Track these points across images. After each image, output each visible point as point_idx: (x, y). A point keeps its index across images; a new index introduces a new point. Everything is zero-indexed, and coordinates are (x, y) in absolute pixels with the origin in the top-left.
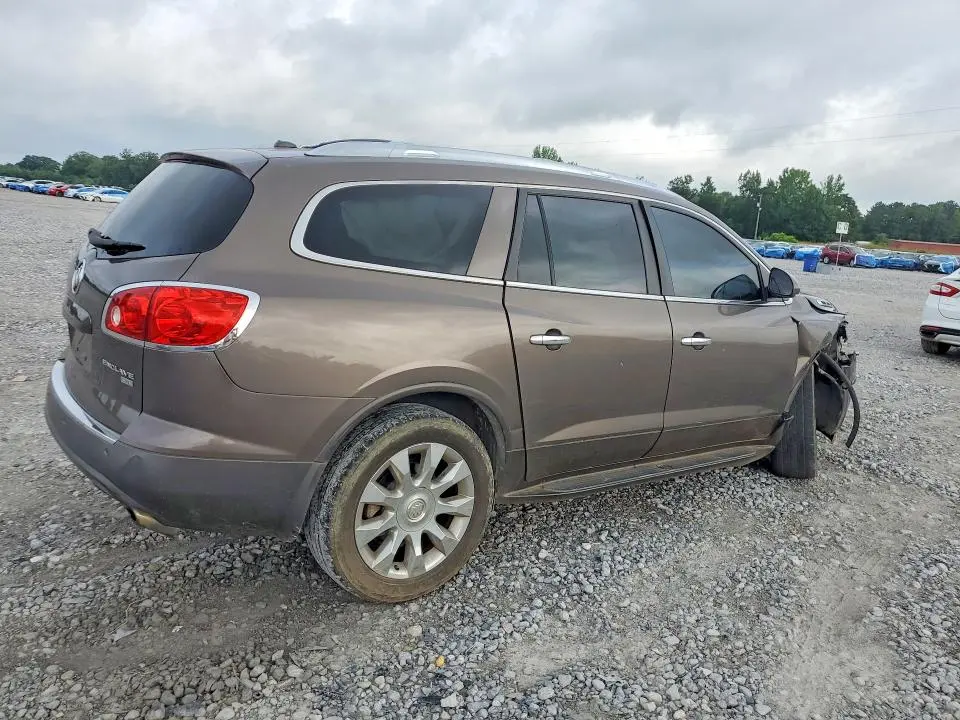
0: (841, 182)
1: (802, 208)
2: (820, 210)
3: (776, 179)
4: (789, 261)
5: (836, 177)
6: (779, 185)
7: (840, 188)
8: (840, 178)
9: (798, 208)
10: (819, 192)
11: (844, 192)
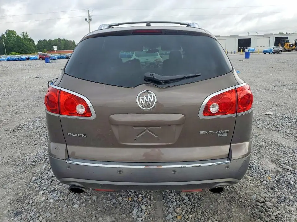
0: (27, 34)
1: (16, 43)
2: (23, 43)
3: (4, 34)
4: (28, 61)
5: (25, 32)
6: (6, 36)
7: (27, 36)
8: (26, 33)
9: (15, 43)
10: (20, 38)
11: (29, 37)
